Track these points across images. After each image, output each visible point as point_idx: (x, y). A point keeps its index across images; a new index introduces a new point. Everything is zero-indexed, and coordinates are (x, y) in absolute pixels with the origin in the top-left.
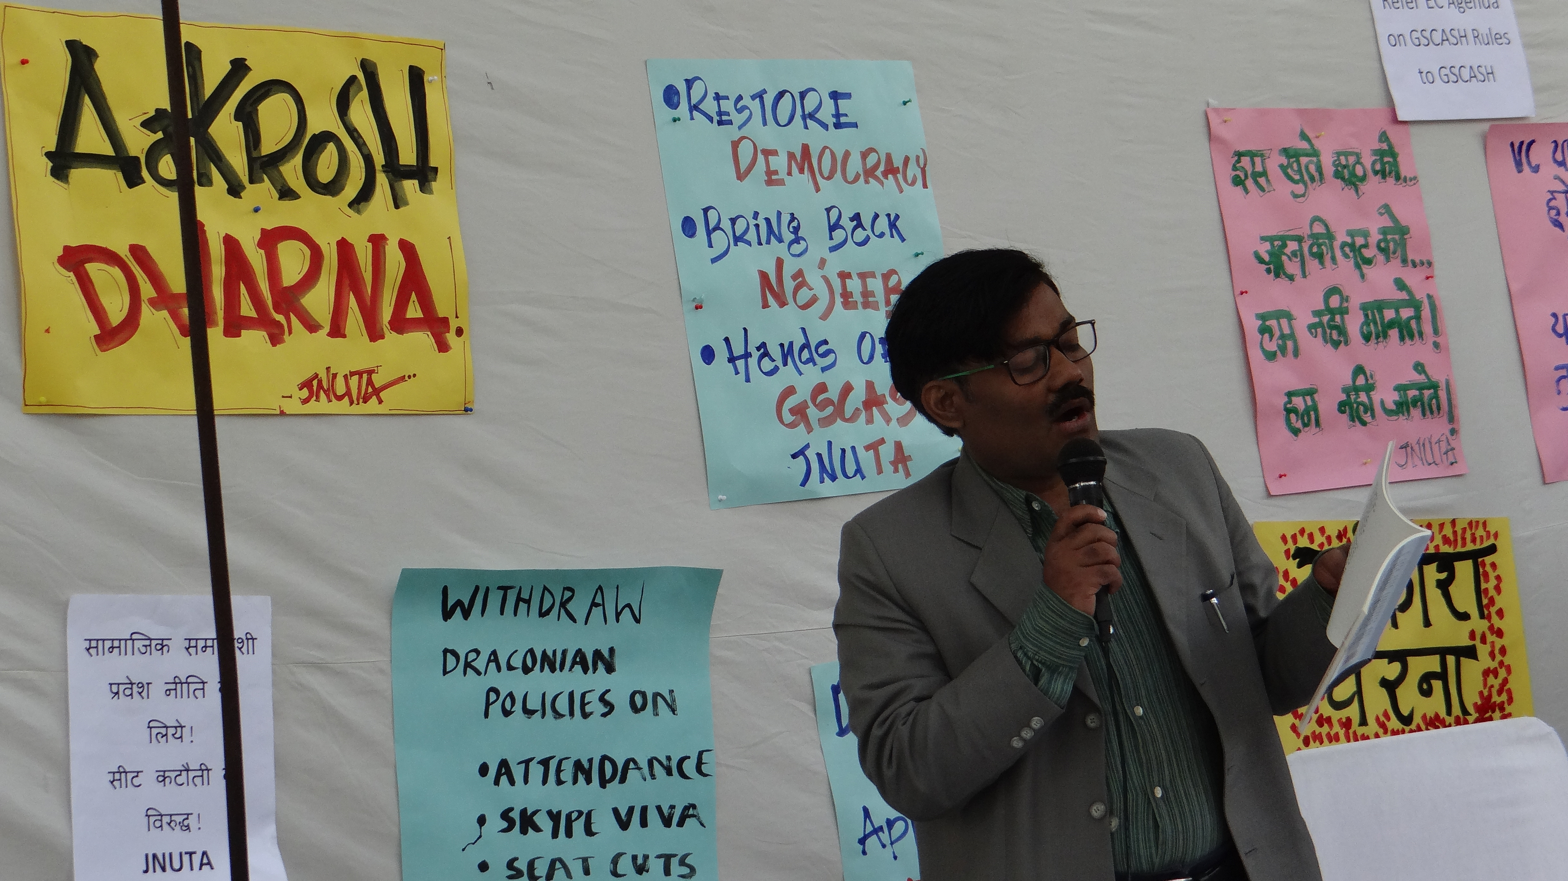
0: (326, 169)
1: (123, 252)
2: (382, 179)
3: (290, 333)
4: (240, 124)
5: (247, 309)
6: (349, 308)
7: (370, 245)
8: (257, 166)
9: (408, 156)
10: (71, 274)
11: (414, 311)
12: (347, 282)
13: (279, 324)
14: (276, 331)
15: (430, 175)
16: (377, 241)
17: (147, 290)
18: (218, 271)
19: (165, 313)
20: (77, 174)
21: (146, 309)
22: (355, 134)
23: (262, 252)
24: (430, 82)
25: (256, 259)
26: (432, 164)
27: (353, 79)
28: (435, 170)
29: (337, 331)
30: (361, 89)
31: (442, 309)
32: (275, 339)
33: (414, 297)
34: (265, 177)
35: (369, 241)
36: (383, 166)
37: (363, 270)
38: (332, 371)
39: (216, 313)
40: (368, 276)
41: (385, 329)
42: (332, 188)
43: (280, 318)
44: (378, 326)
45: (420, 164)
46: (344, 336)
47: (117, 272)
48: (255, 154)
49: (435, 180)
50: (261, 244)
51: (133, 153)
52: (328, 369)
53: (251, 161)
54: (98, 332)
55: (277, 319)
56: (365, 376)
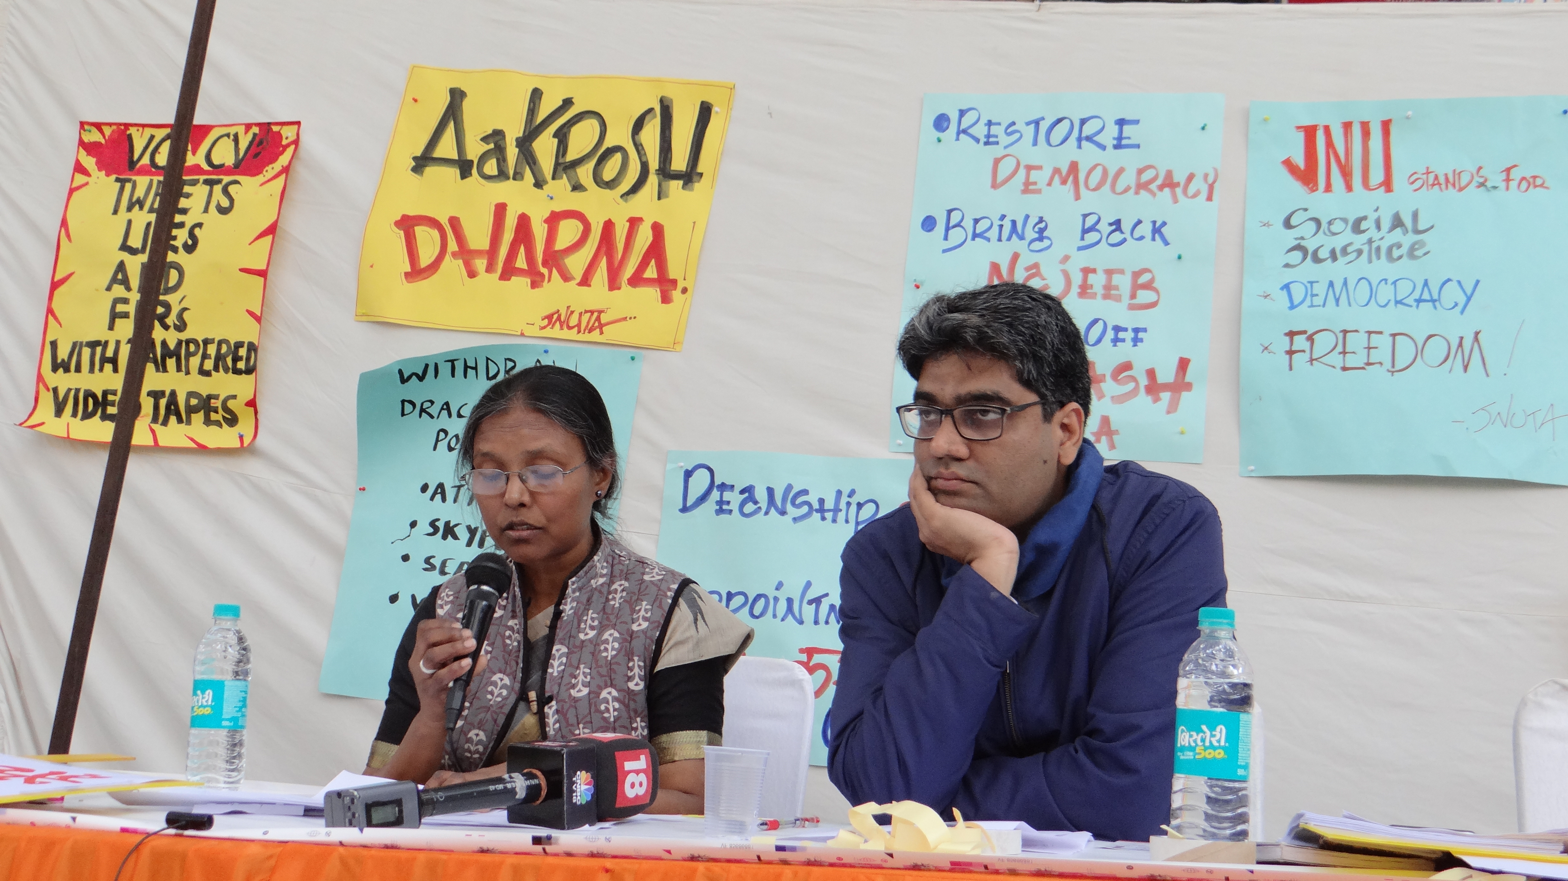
0: (610, 170)
1: (444, 221)
2: (653, 180)
3: (549, 281)
4: (556, 140)
5: (521, 262)
6: (599, 268)
7: (628, 224)
8: (560, 168)
9: (679, 162)
10: (402, 233)
11: (651, 272)
12: (604, 249)
13: (542, 275)
14: (538, 279)
15: (695, 178)
16: (634, 222)
17: (453, 245)
18: (508, 236)
19: (460, 262)
20: (431, 171)
21: (448, 258)
22: (640, 148)
23: (546, 226)
24: (717, 112)
25: (539, 231)
26: (700, 169)
27: (651, 110)
28: (701, 175)
29: (585, 281)
30: (655, 117)
31: (673, 272)
32: (534, 285)
33: (653, 262)
34: (564, 176)
35: (627, 221)
36: (656, 170)
37: (617, 243)
38: (571, 309)
39: (497, 264)
40: (620, 245)
41: (623, 284)
42: (610, 185)
43: (545, 271)
44: (618, 280)
45: (689, 170)
46: (589, 286)
47: (435, 234)
48: (561, 161)
49: (699, 182)
50: (546, 221)
51: (470, 157)
52: (568, 307)
53: (557, 164)
54: (409, 269)
55: (542, 271)
56: (596, 314)
